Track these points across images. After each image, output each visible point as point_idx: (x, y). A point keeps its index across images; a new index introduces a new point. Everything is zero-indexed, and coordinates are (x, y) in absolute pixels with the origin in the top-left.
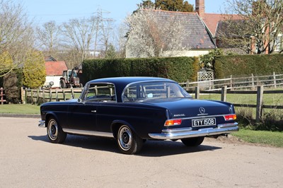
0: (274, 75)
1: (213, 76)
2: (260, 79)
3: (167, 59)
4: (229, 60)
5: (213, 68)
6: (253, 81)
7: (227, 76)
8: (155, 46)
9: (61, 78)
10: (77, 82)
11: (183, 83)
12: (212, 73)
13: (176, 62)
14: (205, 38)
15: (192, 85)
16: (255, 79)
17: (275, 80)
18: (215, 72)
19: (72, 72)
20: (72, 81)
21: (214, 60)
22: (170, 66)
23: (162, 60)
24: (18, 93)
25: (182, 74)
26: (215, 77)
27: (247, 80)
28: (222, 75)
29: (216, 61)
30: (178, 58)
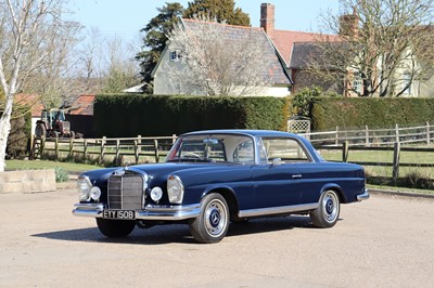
0: (397, 129)
1: (309, 126)
2: (377, 133)
3: (245, 99)
4: (334, 103)
5: (310, 116)
6: (367, 137)
7: (331, 127)
8: (221, 80)
9: (38, 122)
10: (66, 128)
12: (309, 123)
13: (259, 104)
14: (275, 67)
16: (370, 134)
17: (398, 135)
18: (312, 121)
19: (58, 113)
21: (311, 104)
22: (250, 109)
23: (237, 101)
24: (26, 144)
25: (267, 122)
26: (312, 129)
27: (357, 135)
28: (324, 126)
29: (315, 105)
30: (262, 98)
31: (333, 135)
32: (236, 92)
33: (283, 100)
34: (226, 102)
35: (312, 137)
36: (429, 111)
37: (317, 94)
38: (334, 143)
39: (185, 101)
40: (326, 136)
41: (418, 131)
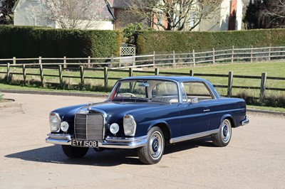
0: (194, 53)
1: (135, 51)
2: (181, 56)
3: (91, 31)
4: (152, 35)
5: (134, 43)
6: (174, 59)
7: (150, 52)
8: (70, 18)
11: (107, 58)
12: (135, 49)
13: (101, 35)
16: (176, 56)
17: (194, 58)
18: (137, 48)
21: (136, 35)
22: (94, 39)
25: (106, 48)
26: (137, 53)
27: (167, 57)
28: (145, 51)
29: (139, 36)
30: (103, 31)
31: (152, 58)
32: (82, 25)
34: (76, 33)
35: (136, 59)
36: (214, 41)
37: (140, 29)
38: (152, 63)
40: (146, 58)
41: (207, 55)
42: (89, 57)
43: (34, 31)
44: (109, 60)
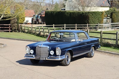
1: (111, 21)
3: (89, 12)
5: (111, 17)
7: (118, 21)
8: (83, 6)
9: (32, 19)
10: (40, 21)
11: (96, 25)
12: (111, 20)
13: (94, 14)
14: (105, 1)
15: (100, 25)
18: (112, 19)
19: (38, 16)
20: (37, 20)
22: (90, 16)
23: (86, 13)
24: (17, 27)
25: (96, 20)
26: (112, 22)
28: (116, 21)
29: (113, 14)
30: (94, 12)
32: (88, 10)
33: (102, 13)
34: (83, 13)
35: (112, 25)
37: (114, 10)
39: (71, 13)
40: (117, 24)
42: (88, 24)
43: (67, 13)
44: (97, 26)
